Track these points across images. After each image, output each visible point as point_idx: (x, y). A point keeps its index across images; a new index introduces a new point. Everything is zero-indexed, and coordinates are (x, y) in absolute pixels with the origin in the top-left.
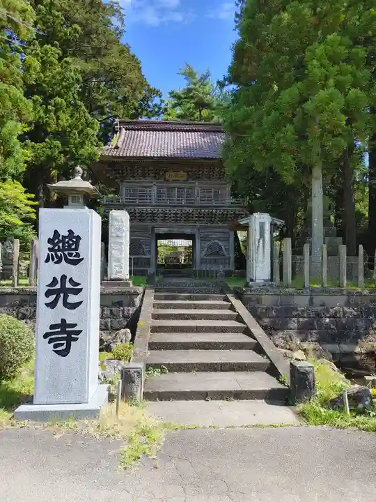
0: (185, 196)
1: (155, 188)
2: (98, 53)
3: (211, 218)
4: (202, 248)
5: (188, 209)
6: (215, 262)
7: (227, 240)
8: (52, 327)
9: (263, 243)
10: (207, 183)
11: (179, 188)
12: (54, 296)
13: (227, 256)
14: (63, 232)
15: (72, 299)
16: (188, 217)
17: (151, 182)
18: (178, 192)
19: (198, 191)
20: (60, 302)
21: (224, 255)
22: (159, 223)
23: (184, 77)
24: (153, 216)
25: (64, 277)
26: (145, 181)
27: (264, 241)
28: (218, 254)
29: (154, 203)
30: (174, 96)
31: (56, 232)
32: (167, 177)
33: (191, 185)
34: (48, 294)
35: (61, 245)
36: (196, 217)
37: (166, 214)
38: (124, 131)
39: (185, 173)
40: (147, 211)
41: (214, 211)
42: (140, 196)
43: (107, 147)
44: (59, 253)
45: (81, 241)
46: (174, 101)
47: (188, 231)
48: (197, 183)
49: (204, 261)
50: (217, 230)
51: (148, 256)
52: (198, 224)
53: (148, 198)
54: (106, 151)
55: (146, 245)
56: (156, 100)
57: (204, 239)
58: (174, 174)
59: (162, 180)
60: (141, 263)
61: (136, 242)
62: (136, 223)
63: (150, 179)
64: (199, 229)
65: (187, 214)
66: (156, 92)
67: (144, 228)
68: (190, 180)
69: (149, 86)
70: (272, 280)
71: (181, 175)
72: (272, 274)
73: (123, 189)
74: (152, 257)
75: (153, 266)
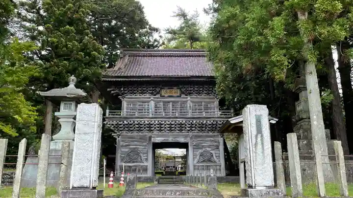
0: (179, 109)
1: (152, 104)
3: (202, 127)
4: (194, 156)
5: (181, 120)
6: (208, 168)
7: (217, 147)
9: (262, 140)
10: (197, 98)
11: (173, 102)
13: (218, 162)
16: (181, 127)
17: (150, 98)
18: (173, 106)
19: (190, 104)
21: (215, 162)
22: (155, 132)
23: (178, 18)
24: (150, 127)
26: (144, 97)
27: (262, 136)
28: (210, 161)
29: (151, 116)
30: (170, 33)
32: (163, 94)
33: (184, 100)
36: (189, 127)
37: (162, 124)
38: (127, 57)
39: (179, 90)
40: (145, 122)
41: (205, 121)
42: (139, 110)
43: (111, 69)
46: (170, 36)
47: (182, 140)
48: (189, 98)
49: (197, 167)
50: (209, 139)
51: (145, 164)
52: (191, 134)
53: (146, 111)
54: (111, 72)
55: (144, 153)
56: (156, 36)
57: (197, 147)
58: (168, 91)
59: (158, 96)
60: (139, 171)
61: (134, 151)
62: (135, 134)
63: (148, 96)
64: (191, 138)
65: (181, 124)
66: (156, 30)
67: (142, 139)
68: (183, 96)
69: (150, 26)
70: (276, 186)
71: (176, 92)
72: (275, 180)
73: (125, 104)
74: (149, 164)
75: (149, 174)
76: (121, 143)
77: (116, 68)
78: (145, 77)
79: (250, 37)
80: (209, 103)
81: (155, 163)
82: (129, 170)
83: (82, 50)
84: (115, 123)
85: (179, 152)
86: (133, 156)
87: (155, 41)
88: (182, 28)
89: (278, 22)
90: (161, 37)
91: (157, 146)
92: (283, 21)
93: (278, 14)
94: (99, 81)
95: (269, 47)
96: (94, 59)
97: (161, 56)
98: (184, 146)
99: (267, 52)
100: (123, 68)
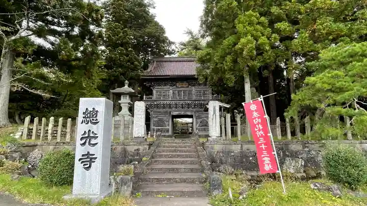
0: (187, 95)
1: (171, 91)
2: (142, 26)
4: (196, 122)
5: (188, 102)
8: (83, 155)
9: (215, 117)
10: (199, 88)
11: (184, 91)
12: (85, 140)
14: (90, 109)
15: (93, 141)
16: (189, 106)
17: (170, 88)
18: (184, 93)
19: (194, 92)
20: (87, 144)
22: (174, 109)
23: (187, 35)
24: (170, 106)
25: (89, 131)
26: (166, 88)
29: (170, 99)
30: (182, 45)
31: (87, 109)
32: (177, 86)
33: (190, 89)
34: (82, 139)
35: (89, 115)
36: (193, 106)
37: (177, 104)
38: (155, 63)
39: (187, 83)
40: (167, 103)
41: (203, 102)
42: (163, 95)
43: (146, 71)
44: (88, 119)
45: (98, 113)
46: (182, 47)
47: (189, 113)
48: (193, 88)
49: (198, 129)
51: (168, 127)
52: (194, 110)
53: (168, 96)
54: (145, 73)
55: (167, 121)
56: (173, 47)
57: (198, 117)
58: (181, 83)
59: (175, 87)
60: (164, 131)
61: (161, 120)
62: (161, 110)
63: (168, 87)
64: (195, 112)
65: (188, 104)
66: (173, 43)
67: (166, 113)
68: (190, 87)
69: (169, 41)
70: (221, 136)
71: (185, 84)
72: (221, 133)
73: (154, 92)
74: (170, 128)
75: (170, 133)
76: (153, 115)
77: (149, 70)
78: (166, 76)
79: (216, 65)
80: (206, 91)
81: (174, 127)
82: (158, 130)
83: (129, 61)
84: (149, 103)
85: (189, 120)
86: (160, 123)
87: (173, 50)
88: (189, 42)
89: (229, 58)
90: (176, 47)
91: (174, 117)
92: (231, 58)
93: (229, 54)
94: (139, 79)
95: (225, 71)
96: (136, 66)
97: (176, 61)
98: (191, 117)
99: (224, 72)
100: (153, 70)
